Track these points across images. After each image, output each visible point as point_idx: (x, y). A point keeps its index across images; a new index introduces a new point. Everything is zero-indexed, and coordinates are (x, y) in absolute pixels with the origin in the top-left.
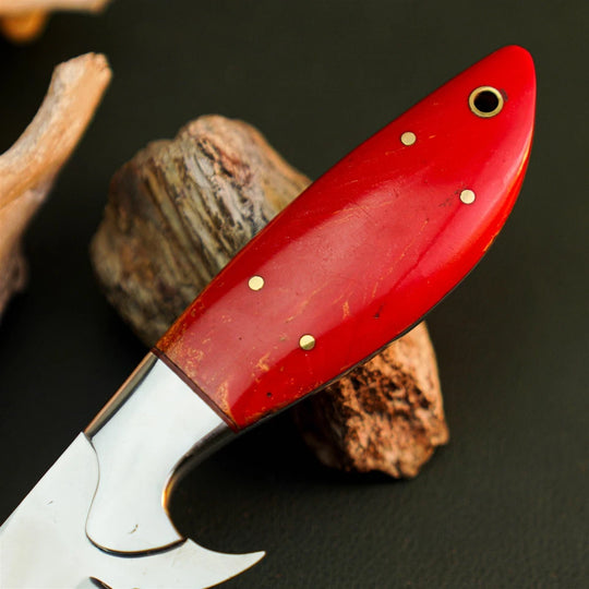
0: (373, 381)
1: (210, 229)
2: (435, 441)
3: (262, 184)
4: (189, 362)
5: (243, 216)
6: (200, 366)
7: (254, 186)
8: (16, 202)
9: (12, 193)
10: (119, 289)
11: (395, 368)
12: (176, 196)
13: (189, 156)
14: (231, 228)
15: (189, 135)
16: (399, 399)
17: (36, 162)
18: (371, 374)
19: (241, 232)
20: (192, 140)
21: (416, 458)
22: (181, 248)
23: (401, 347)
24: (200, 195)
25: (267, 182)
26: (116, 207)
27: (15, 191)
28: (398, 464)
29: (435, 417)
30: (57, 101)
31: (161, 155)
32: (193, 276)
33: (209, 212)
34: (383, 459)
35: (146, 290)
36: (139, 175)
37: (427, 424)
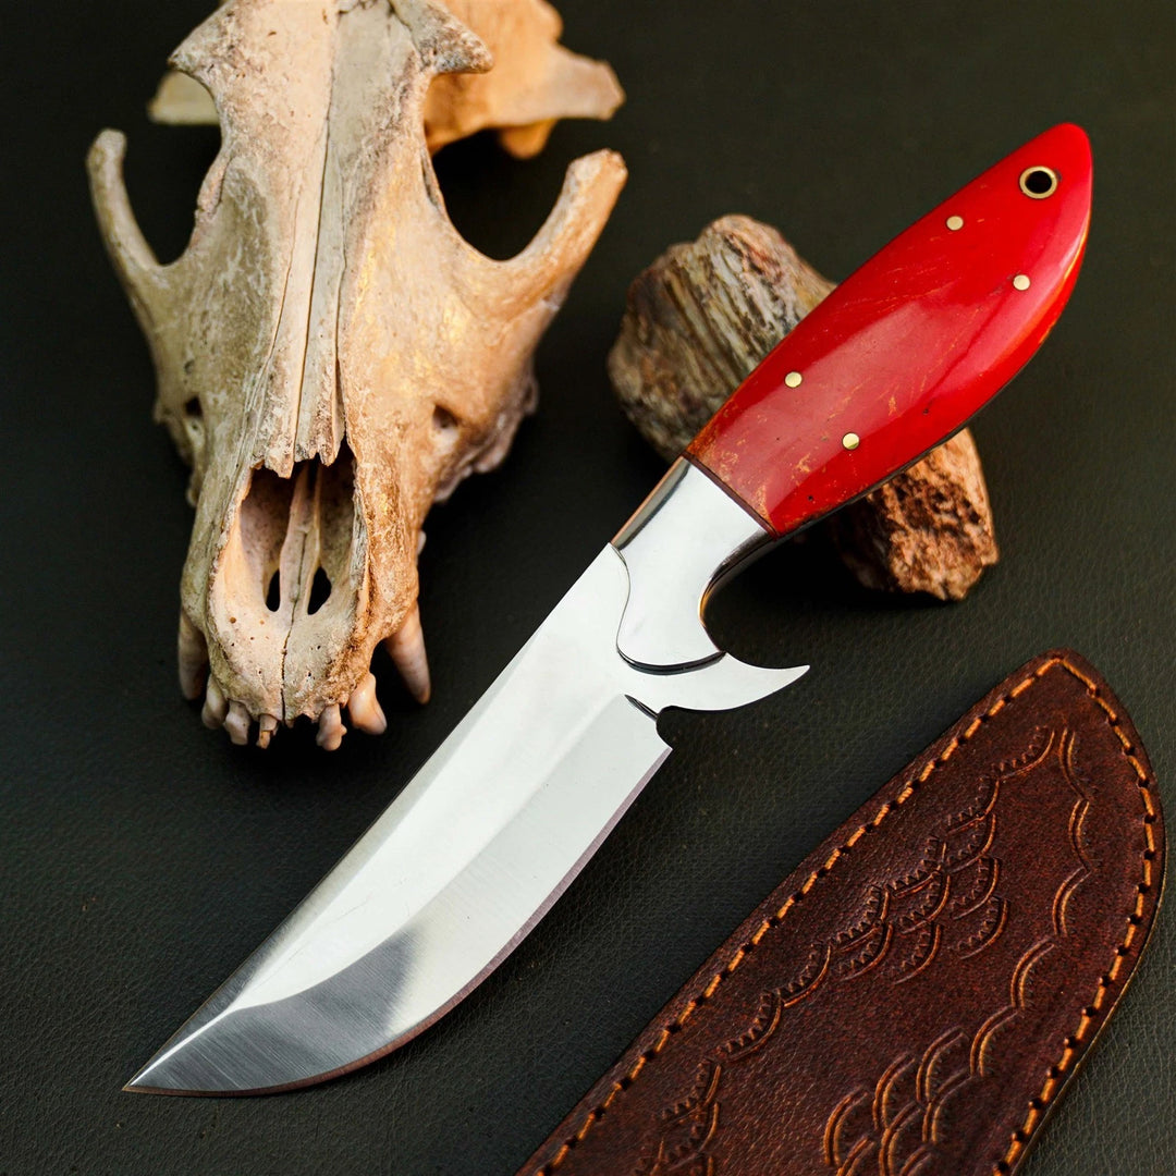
0: (919, 490)
1: (739, 331)
2: (984, 561)
3: (794, 283)
4: (723, 466)
5: (775, 316)
6: (733, 470)
7: (786, 285)
8: (530, 311)
9: (526, 299)
10: (640, 403)
11: (943, 477)
12: (702, 296)
13: (715, 253)
14: (762, 329)
15: (715, 232)
16: (947, 512)
17: (552, 264)
18: (916, 483)
19: (772, 333)
20: (718, 236)
21: (965, 579)
22: (707, 355)
23: (948, 456)
24: (728, 294)
25: (798, 281)
26: (635, 316)
28: (945, 585)
29: (986, 534)
30: (572, 199)
31: (684, 255)
32: (720, 385)
33: (738, 313)
34: (930, 579)
35: (670, 403)
36: (660, 280)
37: (976, 541)
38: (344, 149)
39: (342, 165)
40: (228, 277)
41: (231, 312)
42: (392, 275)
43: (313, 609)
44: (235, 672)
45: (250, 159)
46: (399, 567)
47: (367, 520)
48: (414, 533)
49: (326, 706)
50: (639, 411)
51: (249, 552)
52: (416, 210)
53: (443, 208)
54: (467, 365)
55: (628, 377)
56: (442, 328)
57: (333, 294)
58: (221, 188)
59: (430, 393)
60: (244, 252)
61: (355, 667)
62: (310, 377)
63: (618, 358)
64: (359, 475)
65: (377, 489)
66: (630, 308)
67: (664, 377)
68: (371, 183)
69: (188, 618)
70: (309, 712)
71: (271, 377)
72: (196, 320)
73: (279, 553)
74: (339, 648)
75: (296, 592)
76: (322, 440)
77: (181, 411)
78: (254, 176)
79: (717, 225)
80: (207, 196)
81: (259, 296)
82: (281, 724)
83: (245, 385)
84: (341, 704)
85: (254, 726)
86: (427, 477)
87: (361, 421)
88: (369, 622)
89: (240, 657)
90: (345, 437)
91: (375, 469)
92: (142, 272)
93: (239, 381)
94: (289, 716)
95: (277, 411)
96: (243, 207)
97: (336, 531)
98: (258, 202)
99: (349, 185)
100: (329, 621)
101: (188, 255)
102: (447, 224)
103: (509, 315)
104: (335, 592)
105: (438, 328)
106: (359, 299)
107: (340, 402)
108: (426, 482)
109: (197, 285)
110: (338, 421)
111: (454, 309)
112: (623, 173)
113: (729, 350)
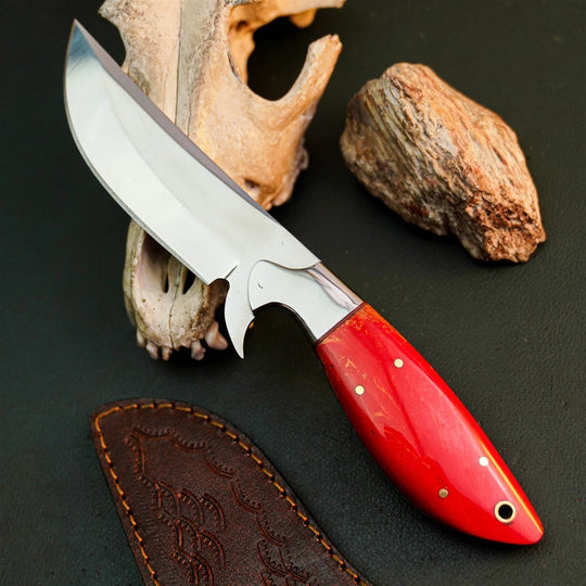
0: (498, 210)
1: (400, 129)
2: (537, 241)
5: (418, 120)
7: (424, 102)
8: (295, 122)
10: (355, 164)
11: (510, 202)
12: (381, 110)
13: (386, 88)
14: (412, 127)
16: (514, 219)
17: (302, 100)
18: (496, 206)
19: (417, 129)
20: (388, 79)
21: (527, 251)
22: (386, 140)
24: (394, 110)
25: (432, 98)
26: (351, 119)
27: (292, 117)
28: (517, 255)
29: (538, 228)
30: (311, 64)
32: (393, 156)
33: (399, 119)
34: (507, 253)
35: (370, 165)
36: (365, 95)
37: (532, 232)
38: (187, 52)
39: (187, 61)
42: (215, 116)
44: (146, 327)
45: (140, 62)
49: (192, 341)
50: (356, 168)
52: (227, 79)
54: (260, 158)
55: (350, 150)
56: (245, 140)
59: (240, 174)
61: (206, 321)
63: (345, 140)
66: (348, 115)
67: (367, 151)
68: (202, 69)
70: (185, 344)
74: (195, 314)
75: (178, 281)
78: (142, 71)
79: (388, 71)
82: (172, 350)
84: (200, 340)
89: (148, 319)
94: (175, 346)
98: (146, 83)
99: (190, 71)
100: (191, 300)
103: (281, 127)
104: (195, 283)
106: (199, 131)
111: (250, 130)
112: (339, 46)
113: (397, 139)
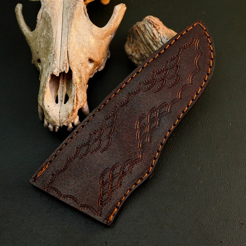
1: (151, 40)
3: (162, 30)
5: (159, 37)
8: (108, 38)
9: (107, 35)
10: (131, 55)
12: (143, 33)
13: (146, 24)
14: (156, 39)
15: (146, 19)
17: (112, 28)
19: (158, 40)
20: (146, 20)
22: (145, 45)
24: (149, 32)
26: (130, 37)
30: (115, 14)
31: (139, 24)
32: (148, 51)
33: (151, 36)
35: (137, 55)
36: (135, 29)
38: (67, 5)
39: (67, 9)
40: (44, 33)
41: (45, 41)
42: (78, 32)
43: (65, 103)
44: (49, 117)
45: (47, 9)
46: (83, 93)
47: (75, 84)
48: (85, 86)
49: (69, 123)
50: (131, 57)
51: (51, 91)
52: (83, 18)
53: (88, 17)
54: (95, 50)
55: (129, 50)
56: (89, 42)
57: (66, 36)
58: (42, 15)
59: (87, 56)
60: (47, 28)
61: (74, 115)
62: (62, 54)
63: (126, 46)
64: (73, 75)
65: (77, 77)
66: (129, 35)
67: (136, 49)
68: (73, 12)
69: (40, 106)
70: (65, 124)
71: (54, 55)
72: (38, 43)
73: (58, 91)
74: (71, 111)
75: (62, 99)
76: (65, 68)
77: (37, 62)
78: (48, 12)
79: (146, 18)
80: (39, 17)
81: (50, 38)
82: (60, 127)
83: (49, 57)
84: (72, 123)
85: (54, 128)
86: (88, 73)
87: (73, 63)
88: (77, 106)
89: (50, 114)
90: (70, 67)
91: (76, 73)
92: (27, 33)
93: (47, 56)
94: (61, 125)
95: (55, 62)
96: (46, 19)
97: (69, 86)
98: (49, 18)
99: (68, 13)
100: (68, 106)
101: (36, 29)
102: (89, 20)
103: (103, 39)
104: (70, 99)
105: (88, 42)
106: (72, 37)
107: (68, 59)
108: (88, 74)
109: (38, 36)
110: (68, 64)
111: (92, 38)
112: (125, 8)
113: (150, 44)
